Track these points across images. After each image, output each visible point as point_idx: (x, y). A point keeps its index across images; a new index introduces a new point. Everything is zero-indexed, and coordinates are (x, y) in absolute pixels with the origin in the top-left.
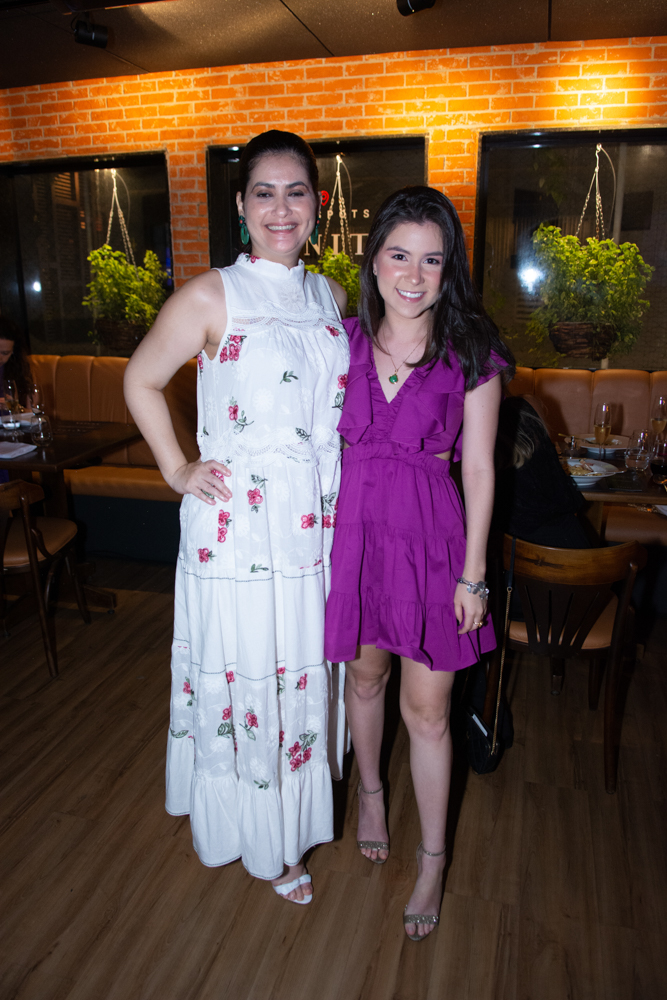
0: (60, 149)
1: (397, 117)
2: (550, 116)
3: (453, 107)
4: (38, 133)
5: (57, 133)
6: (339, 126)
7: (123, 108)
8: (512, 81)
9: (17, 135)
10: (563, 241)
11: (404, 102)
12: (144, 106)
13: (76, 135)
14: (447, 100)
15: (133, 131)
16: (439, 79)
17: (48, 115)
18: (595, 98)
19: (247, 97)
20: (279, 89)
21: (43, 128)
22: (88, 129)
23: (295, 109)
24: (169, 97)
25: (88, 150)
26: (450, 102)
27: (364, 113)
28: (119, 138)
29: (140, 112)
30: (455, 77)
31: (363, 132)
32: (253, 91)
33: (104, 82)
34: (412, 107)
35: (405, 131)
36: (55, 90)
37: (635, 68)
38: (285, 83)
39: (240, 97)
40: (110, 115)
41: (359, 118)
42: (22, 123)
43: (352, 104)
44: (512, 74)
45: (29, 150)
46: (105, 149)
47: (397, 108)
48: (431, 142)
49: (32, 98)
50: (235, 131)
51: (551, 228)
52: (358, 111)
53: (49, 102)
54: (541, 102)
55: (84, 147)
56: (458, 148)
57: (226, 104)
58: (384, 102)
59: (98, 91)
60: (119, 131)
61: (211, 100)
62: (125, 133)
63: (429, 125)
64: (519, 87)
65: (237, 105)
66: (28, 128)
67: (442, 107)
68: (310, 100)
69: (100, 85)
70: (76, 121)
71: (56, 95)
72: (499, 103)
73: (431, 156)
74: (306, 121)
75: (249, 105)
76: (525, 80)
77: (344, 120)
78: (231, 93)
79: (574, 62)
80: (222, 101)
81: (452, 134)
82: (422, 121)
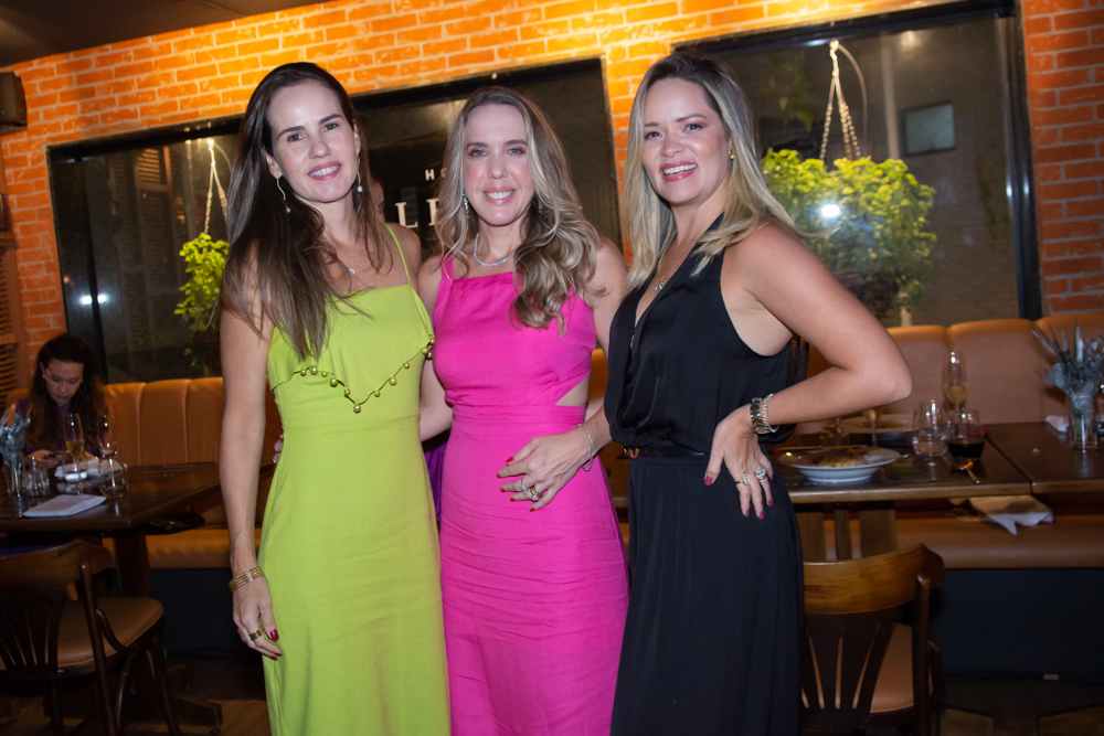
0: (139, 120)
1: (562, 37)
2: (760, 12)
3: (632, 16)
4: (111, 102)
5: (134, 100)
6: (489, 57)
7: (216, 62)
9: (85, 108)
10: (801, 168)
11: (569, 18)
12: (243, 58)
13: (159, 101)
14: (623, 10)
15: (230, 89)
17: (123, 80)
19: (371, 34)
20: (411, 20)
21: (116, 96)
22: (174, 91)
23: (432, 41)
24: (274, 44)
25: (174, 118)
26: (628, 12)
27: (519, 37)
28: (213, 99)
29: (238, 66)
31: (521, 61)
32: (378, 26)
33: (191, 34)
34: (579, 24)
35: (574, 53)
36: (130, 48)
38: (417, 12)
39: (362, 35)
40: (200, 73)
41: (514, 44)
42: (91, 93)
43: (504, 28)
45: (101, 125)
46: (197, 114)
47: (561, 26)
48: (608, 63)
49: (102, 61)
50: (358, 76)
51: (783, 152)
52: (511, 35)
53: (124, 63)
55: (170, 114)
57: (345, 46)
58: (544, 21)
59: (183, 45)
60: (213, 91)
61: (326, 42)
62: (220, 92)
63: (605, 42)
65: (360, 44)
66: (98, 97)
67: (618, 19)
68: (450, 29)
69: (187, 37)
70: (158, 84)
71: (132, 54)
72: (690, 6)
73: (611, 80)
74: (447, 55)
75: (374, 43)
77: (495, 48)
78: (351, 31)
80: (339, 42)
81: (634, 50)
82: (594, 39)
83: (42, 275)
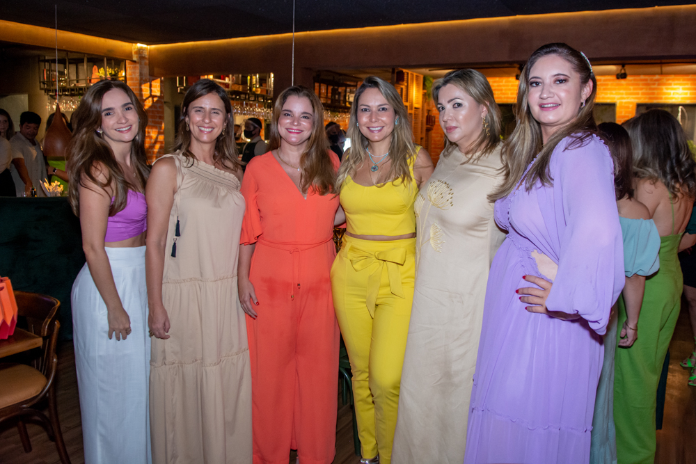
1: (606, 96)
2: (661, 98)
3: (626, 94)
8: (649, 87)
14: (624, 92)
15: (506, 96)
16: (622, 85)
18: (677, 93)
29: (510, 90)
30: (628, 85)
33: (497, 79)
34: (611, 94)
35: (608, 101)
37: (692, 84)
44: (648, 84)
47: (606, 94)
48: (618, 105)
54: (658, 94)
56: (628, 107)
60: (500, 96)
62: (503, 96)
63: (618, 99)
64: (650, 89)
67: (622, 94)
72: (643, 94)
73: (618, 110)
76: (653, 87)
79: (670, 82)
81: (626, 103)
82: (614, 98)
83: (438, 138)
